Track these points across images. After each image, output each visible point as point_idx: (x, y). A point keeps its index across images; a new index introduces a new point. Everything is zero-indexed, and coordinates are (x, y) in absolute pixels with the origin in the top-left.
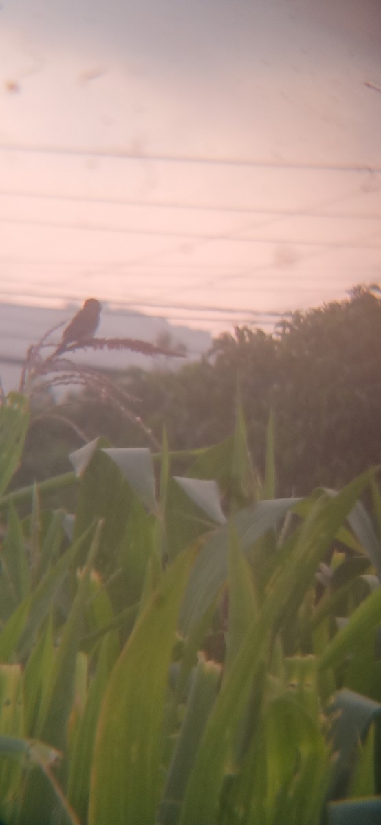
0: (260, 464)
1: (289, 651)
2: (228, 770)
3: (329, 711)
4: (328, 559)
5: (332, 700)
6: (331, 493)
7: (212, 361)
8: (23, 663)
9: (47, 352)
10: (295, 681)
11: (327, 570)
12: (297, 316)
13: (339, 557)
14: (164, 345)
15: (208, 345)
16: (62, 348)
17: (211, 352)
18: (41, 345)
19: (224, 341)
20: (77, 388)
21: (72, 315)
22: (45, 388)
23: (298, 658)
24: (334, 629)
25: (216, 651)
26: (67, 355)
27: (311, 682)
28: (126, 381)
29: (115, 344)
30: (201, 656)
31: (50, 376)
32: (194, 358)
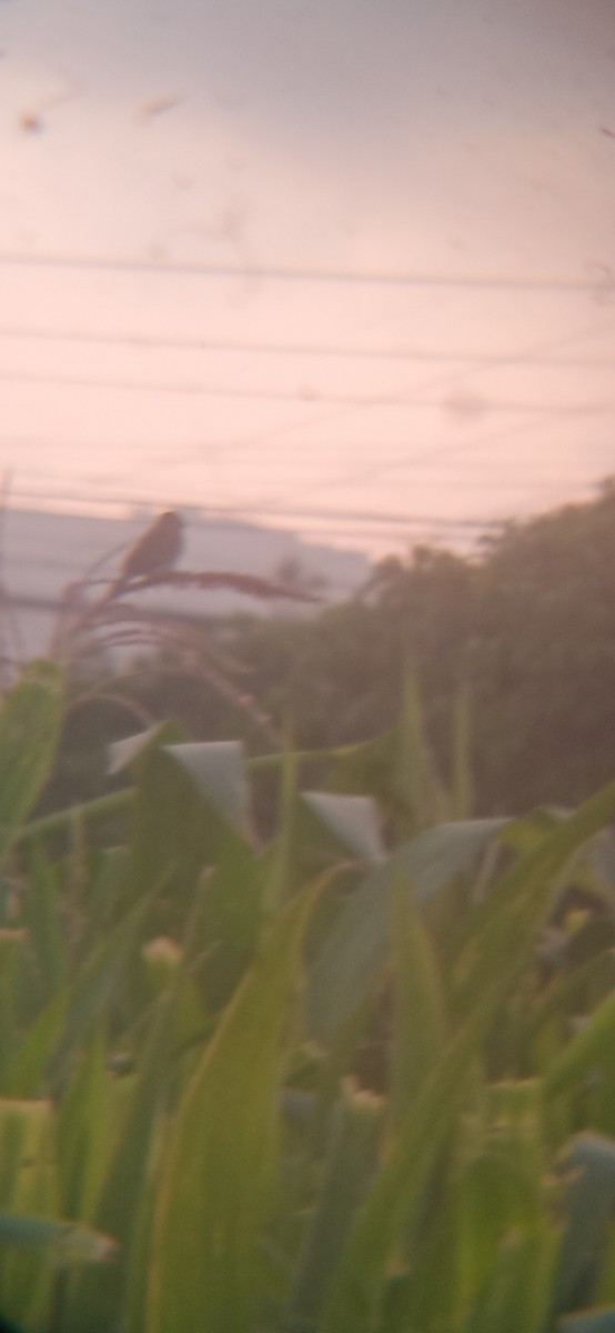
0: (445, 769)
1: (494, 1074)
2: (395, 1266)
3: (561, 1169)
4: (558, 920)
5: (566, 1151)
6: (562, 814)
7: (372, 599)
8: (56, 1097)
9: (97, 593)
10: (503, 1122)
11: (557, 940)
12: (509, 525)
13: (578, 918)
14: (289, 580)
15: (361, 576)
16: (120, 587)
17: (370, 585)
18: (87, 583)
19: (389, 568)
20: (148, 651)
21: (141, 531)
22: (96, 649)
23: (507, 1085)
24: (566, 1035)
25: (373, 1075)
26: (130, 598)
27: (530, 1124)
28: (228, 635)
29: (209, 580)
30: (348, 1084)
31: (104, 631)
32: (338, 596)
